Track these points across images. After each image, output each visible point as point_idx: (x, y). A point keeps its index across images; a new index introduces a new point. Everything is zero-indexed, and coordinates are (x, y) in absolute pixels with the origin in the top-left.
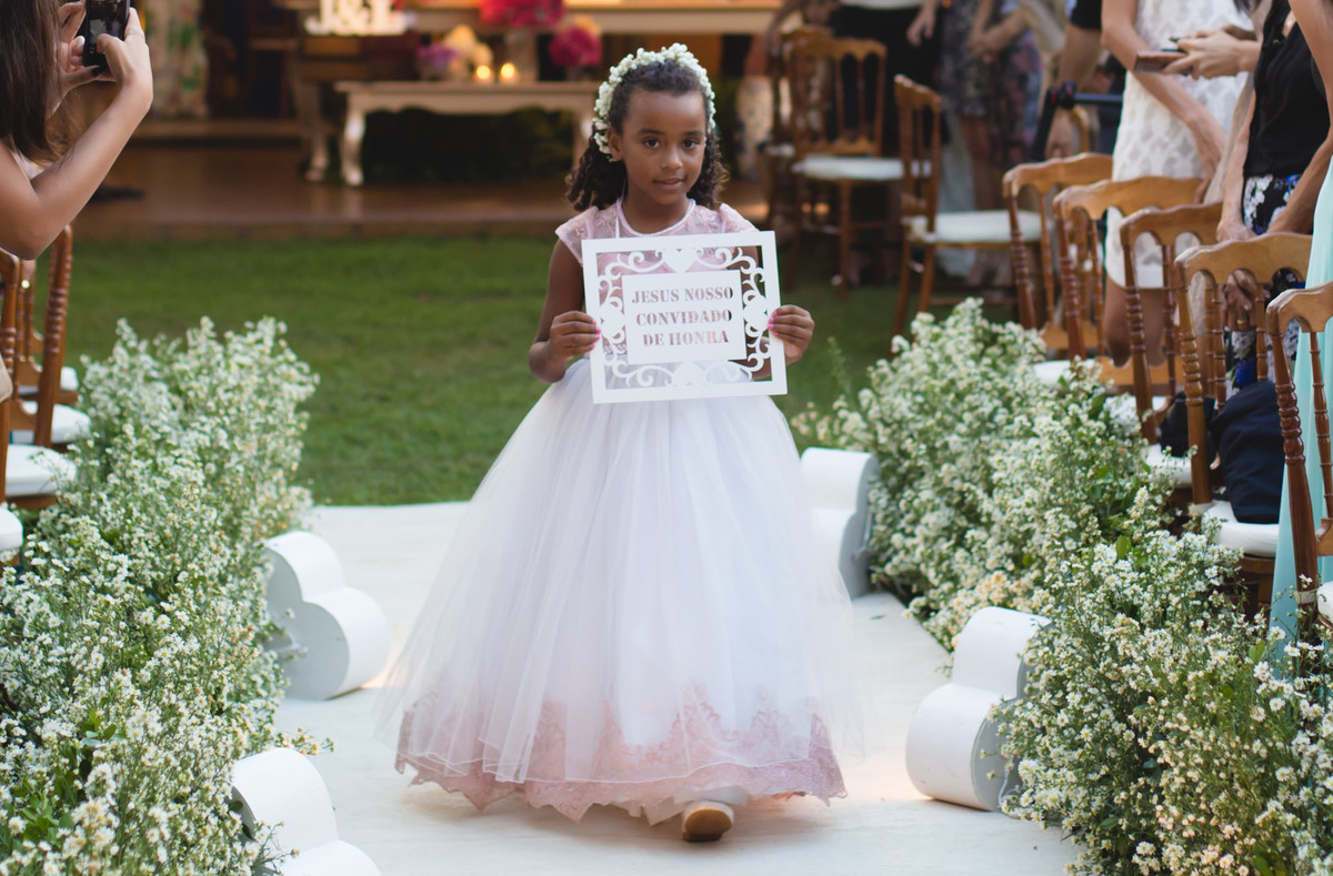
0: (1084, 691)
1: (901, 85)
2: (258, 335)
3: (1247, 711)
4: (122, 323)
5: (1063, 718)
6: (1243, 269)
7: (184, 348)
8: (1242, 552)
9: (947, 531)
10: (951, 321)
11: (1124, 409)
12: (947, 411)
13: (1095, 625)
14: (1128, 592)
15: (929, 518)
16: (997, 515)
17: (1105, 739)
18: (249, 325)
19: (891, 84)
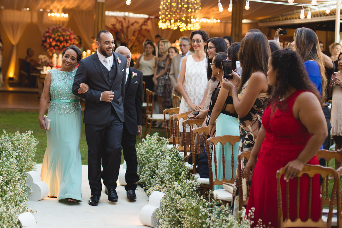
0: (171, 208)
1: (147, 90)
2: (28, 134)
3: (198, 214)
4: (4, 130)
5: (167, 213)
6: (203, 132)
7: (14, 135)
8: (201, 183)
9: (150, 175)
10: (153, 136)
11: (182, 155)
12: (151, 153)
13: (173, 196)
14: (179, 191)
15: (147, 173)
16: (159, 173)
17: (174, 217)
18: (26, 131)
19: (145, 90)
